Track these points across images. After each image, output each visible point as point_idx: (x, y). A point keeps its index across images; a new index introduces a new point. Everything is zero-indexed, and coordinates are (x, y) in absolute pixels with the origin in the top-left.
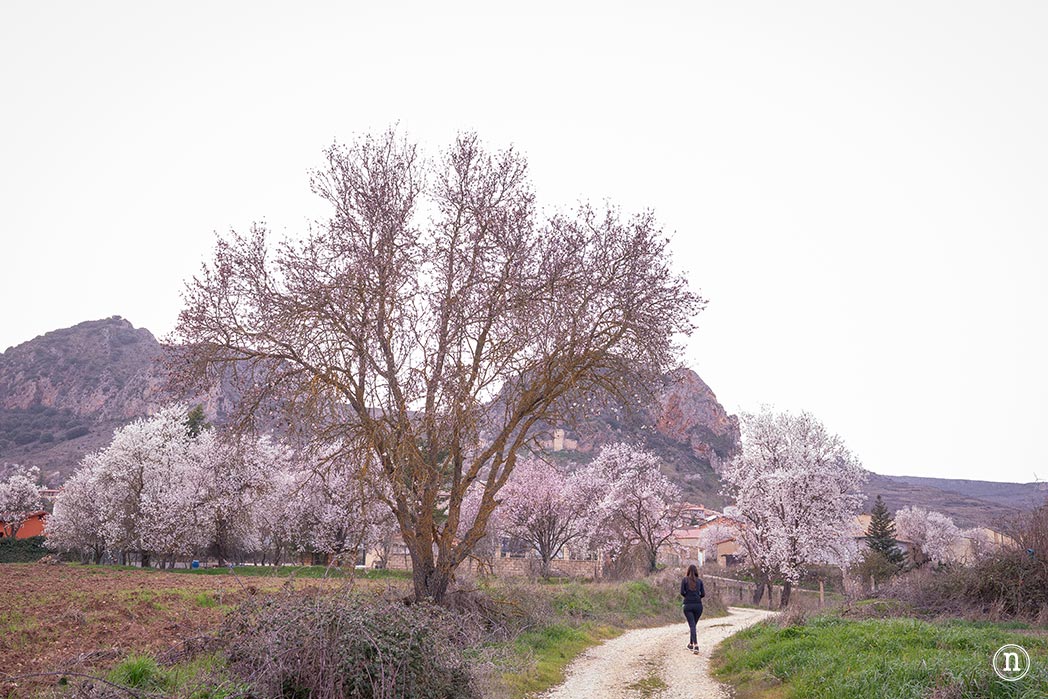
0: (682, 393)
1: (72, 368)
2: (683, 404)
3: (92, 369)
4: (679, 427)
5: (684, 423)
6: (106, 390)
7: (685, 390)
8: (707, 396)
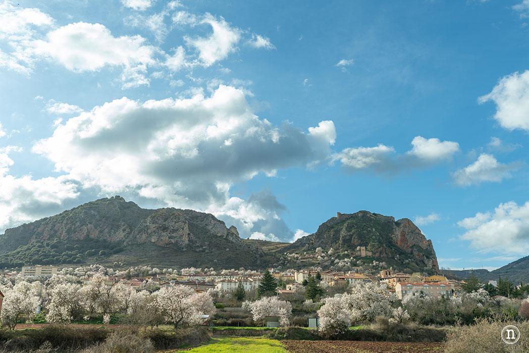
0: (406, 230)
1: (103, 220)
2: (407, 235)
3: (113, 220)
4: (406, 246)
5: (409, 243)
6: (124, 230)
7: (407, 229)
8: (417, 231)
